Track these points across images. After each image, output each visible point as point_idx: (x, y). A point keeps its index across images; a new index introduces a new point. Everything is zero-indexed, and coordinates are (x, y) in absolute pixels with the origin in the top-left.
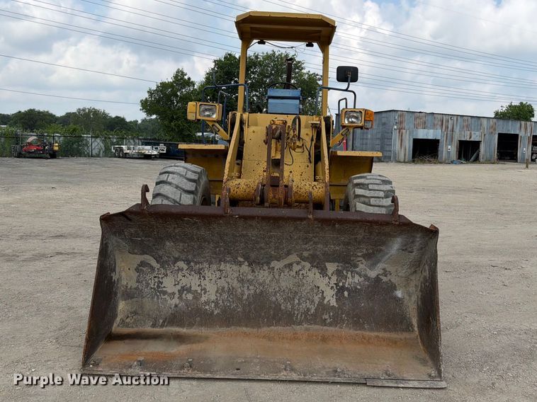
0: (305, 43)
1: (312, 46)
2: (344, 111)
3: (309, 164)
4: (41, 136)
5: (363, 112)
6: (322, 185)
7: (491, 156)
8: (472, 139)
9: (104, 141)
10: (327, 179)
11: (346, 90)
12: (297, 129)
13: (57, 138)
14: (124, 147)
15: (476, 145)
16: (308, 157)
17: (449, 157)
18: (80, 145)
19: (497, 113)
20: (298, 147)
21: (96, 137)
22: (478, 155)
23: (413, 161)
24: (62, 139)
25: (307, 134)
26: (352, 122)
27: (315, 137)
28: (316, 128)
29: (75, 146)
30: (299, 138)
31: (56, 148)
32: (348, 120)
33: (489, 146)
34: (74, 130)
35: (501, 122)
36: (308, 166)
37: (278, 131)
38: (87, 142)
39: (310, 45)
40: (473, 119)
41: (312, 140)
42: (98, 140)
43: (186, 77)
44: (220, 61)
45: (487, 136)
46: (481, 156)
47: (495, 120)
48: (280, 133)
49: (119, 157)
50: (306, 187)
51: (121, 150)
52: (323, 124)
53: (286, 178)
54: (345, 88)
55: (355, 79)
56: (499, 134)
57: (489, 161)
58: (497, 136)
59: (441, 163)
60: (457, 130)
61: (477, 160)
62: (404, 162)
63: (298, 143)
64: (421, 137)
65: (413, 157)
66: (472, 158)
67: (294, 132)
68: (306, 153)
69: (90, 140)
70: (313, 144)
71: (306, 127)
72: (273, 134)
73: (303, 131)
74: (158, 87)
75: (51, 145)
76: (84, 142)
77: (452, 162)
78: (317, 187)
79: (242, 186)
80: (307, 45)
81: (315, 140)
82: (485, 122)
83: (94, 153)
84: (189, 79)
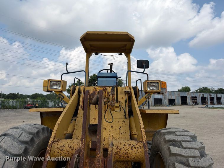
0: (118, 54)
1: (122, 55)
2: (147, 82)
3: (125, 120)
4: (33, 102)
5: (160, 83)
6: (140, 145)
7: (179, 104)
8: (172, 98)
9: (54, 102)
10: (145, 139)
11: (143, 73)
12: (116, 95)
13: (39, 102)
14: (60, 104)
15: (174, 100)
16: (124, 114)
17: (166, 104)
18: (46, 104)
19: (179, 90)
20: (117, 107)
21: (52, 101)
22: (175, 103)
23: (155, 106)
24: (40, 102)
25: (122, 98)
26: (152, 90)
27: (127, 100)
28: (128, 94)
29: (45, 104)
30: (117, 101)
31: (37, 105)
32: (150, 88)
33: (178, 101)
34: (45, 99)
35: (181, 93)
36: (124, 122)
37: (95, 97)
38: (49, 103)
39: (121, 54)
40: (172, 92)
41: (126, 102)
42: (52, 102)
43: (81, 81)
44: (92, 76)
45: (177, 97)
46: (176, 104)
47: (179, 92)
48: (98, 98)
49: (58, 107)
50: (125, 147)
51: (59, 105)
52: (133, 91)
53: (106, 140)
54: (142, 72)
55: (147, 67)
56: (181, 96)
57: (179, 105)
58: (180, 97)
59: (163, 106)
60: (167, 95)
61: (175, 105)
62: (152, 106)
63: (116, 105)
64: (156, 98)
65: (154, 104)
66: (173, 104)
67: (113, 97)
68: (123, 111)
69: (49, 102)
70: (127, 105)
71: (121, 93)
72: (90, 99)
73: (120, 97)
74: (72, 85)
75: (36, 104)
76: (48, 103)
77: (167, 106)
78: (136, 147)
79: (67, 148)
80: (119, 55)
81: (128, 102)
82: (176, 93)
83: (51, 106)
84: (82, 82)
